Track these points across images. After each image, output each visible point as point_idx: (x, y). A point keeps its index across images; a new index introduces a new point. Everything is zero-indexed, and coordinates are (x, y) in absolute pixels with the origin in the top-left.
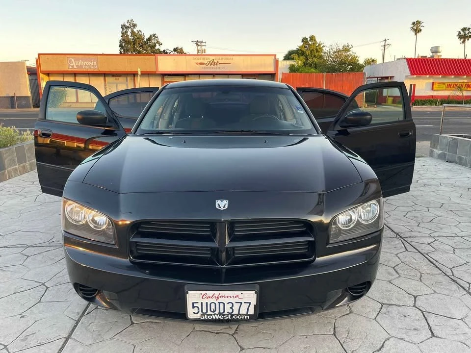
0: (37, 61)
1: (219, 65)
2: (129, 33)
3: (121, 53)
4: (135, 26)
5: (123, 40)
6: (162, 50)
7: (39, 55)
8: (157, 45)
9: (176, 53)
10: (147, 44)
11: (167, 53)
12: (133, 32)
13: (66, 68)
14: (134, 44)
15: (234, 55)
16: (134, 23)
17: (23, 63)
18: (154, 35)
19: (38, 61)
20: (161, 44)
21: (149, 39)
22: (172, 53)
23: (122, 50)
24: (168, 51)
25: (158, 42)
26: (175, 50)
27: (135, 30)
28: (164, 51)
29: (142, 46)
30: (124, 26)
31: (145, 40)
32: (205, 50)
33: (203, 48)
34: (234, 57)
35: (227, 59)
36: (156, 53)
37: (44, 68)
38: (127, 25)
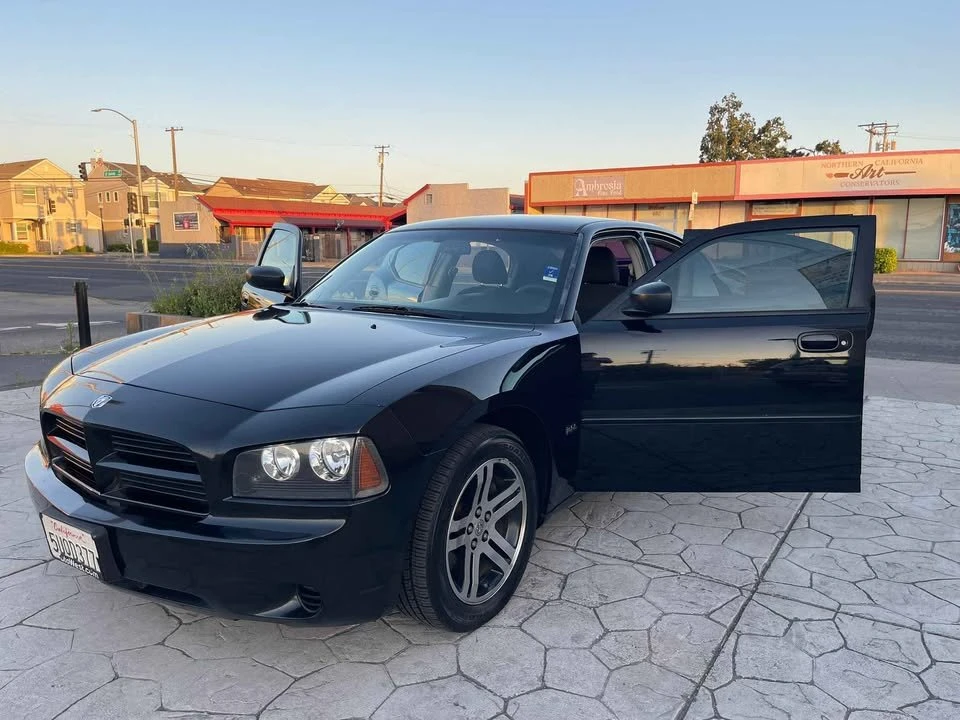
0: (526, 185)
1: (884, 177)
2: (724, 122)
3: (702, 161)
4: (737, 105)
5: (709, 136)
6: (789, 149)
7: (531, 175)
8: (781, 139)
9: (821, 153)
10: (759, 139)
11: (801, 155)
12: (732, 118)
13: (569, 198)
14: (730, 143)
15: (925, 153)
16: (736, 100)
17: (506, 189)
18: (776, 121)
19: (528, 187)
20: (790, 138)
21: (763, 130)
22: (812, 155)
23: (705, 157)
24: (803, 151)
25: (783, 134)
26: (819, 148)
27: (737, 115)
28: (794, 151)
29: (746, 146)
30: (716, 108)
31: (756, 132)
32: (893, 143)
33: (890, 138)
34: (924, 157)
35: (906, 162)
36: (774, 157)
37: (536, 198)
38: (723, 105)
